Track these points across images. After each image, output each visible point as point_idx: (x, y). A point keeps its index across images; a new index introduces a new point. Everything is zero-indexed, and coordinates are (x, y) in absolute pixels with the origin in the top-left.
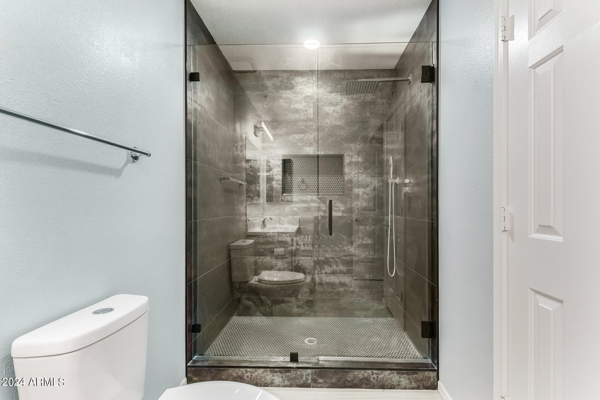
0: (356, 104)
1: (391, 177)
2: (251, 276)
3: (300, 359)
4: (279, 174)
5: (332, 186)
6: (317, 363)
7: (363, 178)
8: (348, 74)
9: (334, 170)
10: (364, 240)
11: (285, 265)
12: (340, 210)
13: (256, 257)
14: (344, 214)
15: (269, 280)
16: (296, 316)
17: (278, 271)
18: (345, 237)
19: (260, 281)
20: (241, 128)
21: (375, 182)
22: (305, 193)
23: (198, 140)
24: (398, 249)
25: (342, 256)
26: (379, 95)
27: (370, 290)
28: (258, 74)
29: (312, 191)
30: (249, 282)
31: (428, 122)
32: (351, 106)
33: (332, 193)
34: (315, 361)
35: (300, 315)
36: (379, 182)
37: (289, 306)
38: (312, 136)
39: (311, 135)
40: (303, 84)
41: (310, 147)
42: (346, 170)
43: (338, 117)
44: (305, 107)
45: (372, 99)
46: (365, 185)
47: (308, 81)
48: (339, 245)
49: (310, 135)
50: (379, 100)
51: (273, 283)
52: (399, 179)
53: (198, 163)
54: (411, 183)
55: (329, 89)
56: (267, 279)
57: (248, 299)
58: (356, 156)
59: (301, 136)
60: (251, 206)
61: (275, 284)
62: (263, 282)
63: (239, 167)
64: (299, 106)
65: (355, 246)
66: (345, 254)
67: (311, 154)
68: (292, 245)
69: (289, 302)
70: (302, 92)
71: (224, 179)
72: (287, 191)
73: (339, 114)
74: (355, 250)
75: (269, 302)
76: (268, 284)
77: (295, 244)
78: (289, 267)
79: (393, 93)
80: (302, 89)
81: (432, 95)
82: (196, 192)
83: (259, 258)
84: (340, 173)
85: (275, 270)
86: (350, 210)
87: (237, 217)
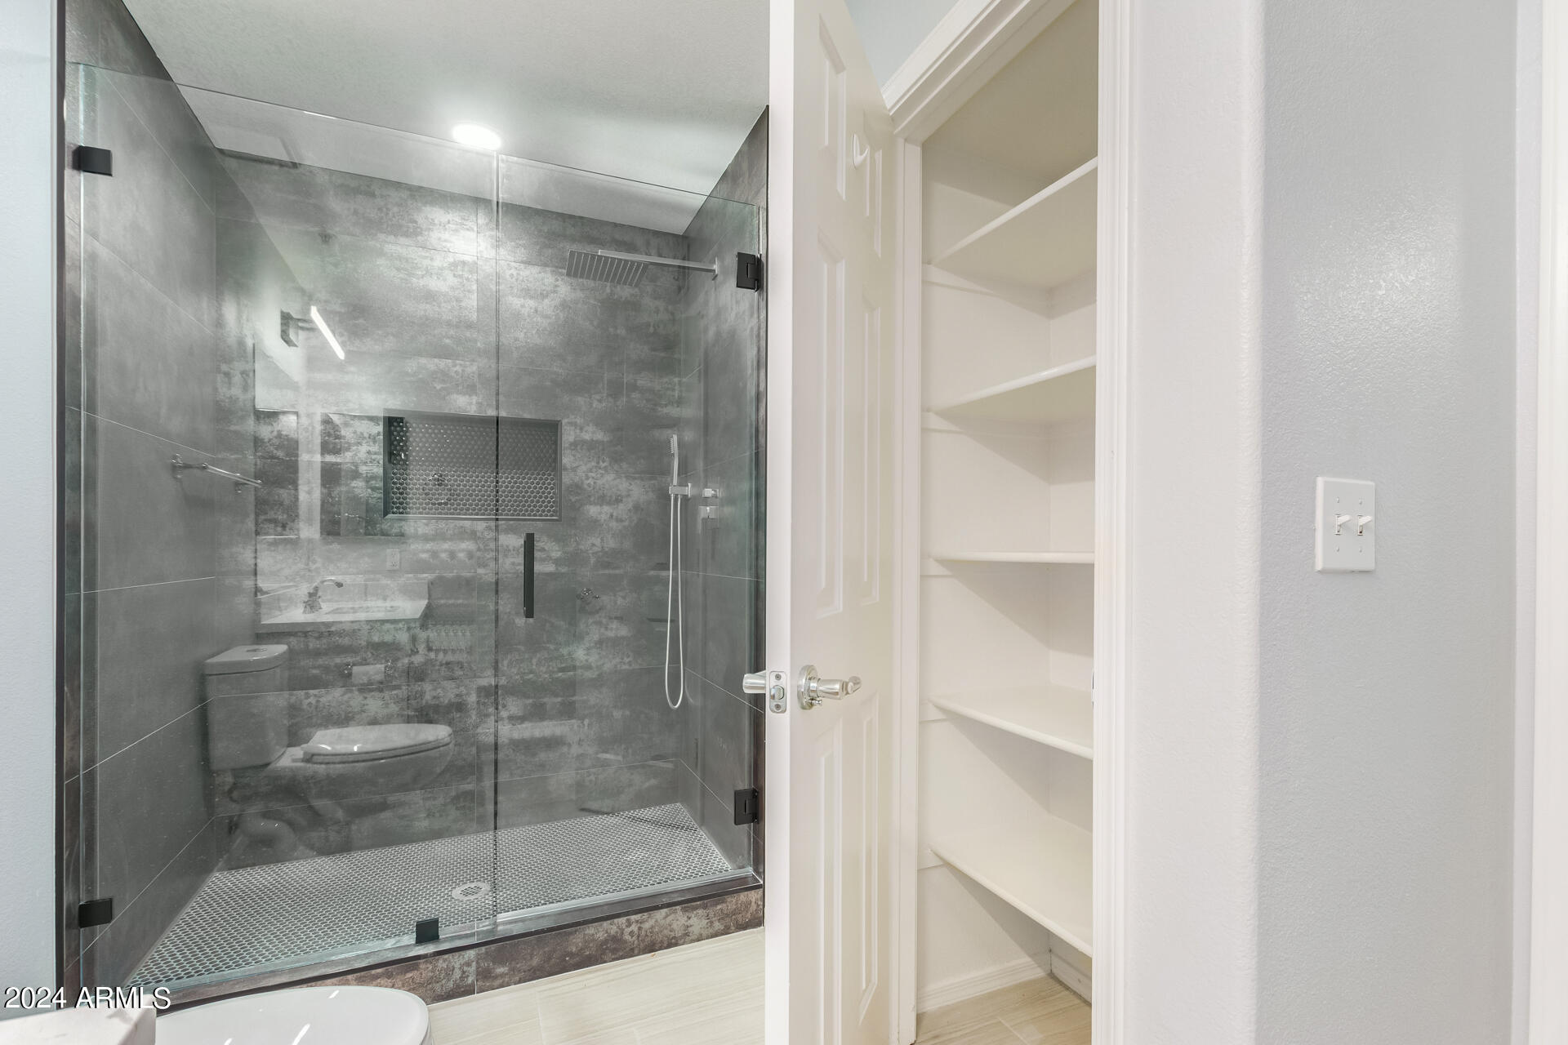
0: (592, 301)
1: (675, 482)
2: (277, 747)
3: (444, 933)
4: (374, 460)
5: (530, 497)
6: (492, 931)
7: (609, 480)
8: (573, 226)
9: (534, 459)
10: (611, 629)
11: (393, 705)
12: (549, 558)
13: (295, 692)
14: (560, 568)
15: (338, 752)
16: (424, 840)
17: (369, 727)
18: (562, 623)
19: (310, 758)
20: (239, 318)
21: (637, 492)
22: (451, 514)
23: (100, 350)
24: (689, 644)
25: (556, 669)
26: (649, 289)
27: (623, 746)
28: (304, 174)
29: (474, 510)
30: (270, 767)
31: (749, 372)
32: (579, 306)
33: (529, 515)
34: (485, 928)
35: (437, 835)
36: (647, 492)
37: (402, 817)
38: (474, 368)
39: (472, 364)
40: (447, 227)
41: (467, 397)
42: (567, 460)
43: (545, 329)
44: (452, 288)
45: (632, 295)
46: (614, 498)
47: (462, 224)
48: (548, 645)
49: (468, 363)
50: (648, 302)
51: (351, 758)
52: (692, 486)
53: (102, 419)
54: (716, 497)
55: (522, 253)
56: (329, 748)
57: (266, 815)
58: (591, 428)
59: (443, 363)
60: (281, 547)
61: (358, 762)
62: (320, 759)
63: (236, 433)
64: (434, 284)
65: (587, 645)
66: (563, 665)
67: (472, 413)
68: (414, 652)
69: (402, 804)
70: (446, 249)
71: (187, 467)
72: (398, 508)
73: (548, 321)
74: (588, 654)
75: (340, 814)
76: (334, 763)
77: (422, 648)
78: (404, 710)
79: (680, 289)
80: (445, 241)
81: (759, 317)
82: (95, 506)
83: (307, 693)
84: (550, 466)
85: (359, 724)
86: (575, 559)
87: (229, 581)
